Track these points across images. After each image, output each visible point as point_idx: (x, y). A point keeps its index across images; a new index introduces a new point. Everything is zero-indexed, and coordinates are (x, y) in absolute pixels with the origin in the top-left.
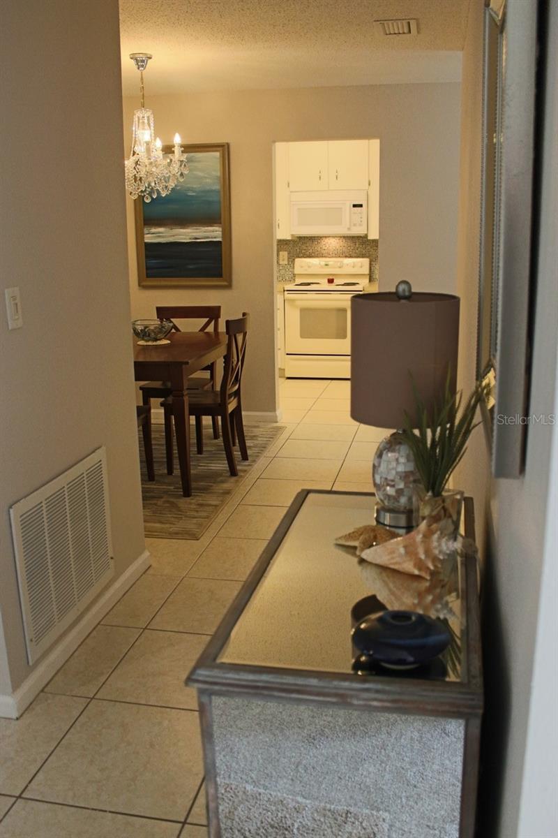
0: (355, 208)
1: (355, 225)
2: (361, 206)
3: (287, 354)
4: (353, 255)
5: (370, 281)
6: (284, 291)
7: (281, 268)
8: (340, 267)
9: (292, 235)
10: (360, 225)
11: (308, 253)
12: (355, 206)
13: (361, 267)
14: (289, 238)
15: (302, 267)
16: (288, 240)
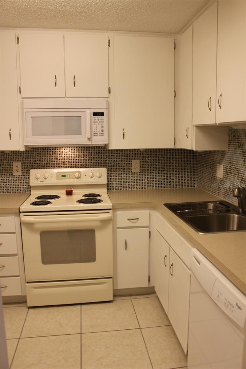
0: (96, 117)
1: (96, 135)
2: (102, 114)
3: (28, 282)
4: (89, 164)
5: (108, 189)
6: (20, 212)
7: (15, 179)
8: (78, 178)
9: (26, 147)
10: (102, 135)
11: (43, 163)
12: (95, 114)
13: (100, 177)
14: (22, 149)
15: (37, 179)
16: (22, 151)
